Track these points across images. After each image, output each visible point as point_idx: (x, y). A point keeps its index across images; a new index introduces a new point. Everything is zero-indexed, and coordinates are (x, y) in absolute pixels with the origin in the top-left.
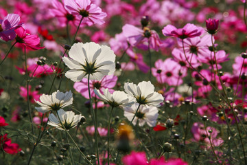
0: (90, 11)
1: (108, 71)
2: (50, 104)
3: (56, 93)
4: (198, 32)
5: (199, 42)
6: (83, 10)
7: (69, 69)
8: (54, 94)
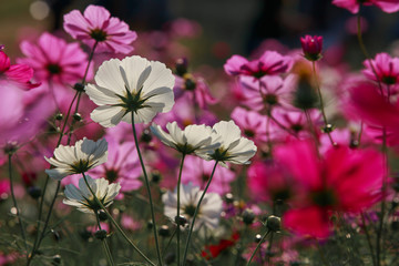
0: (109, 30)
1: (162, 105)
2: (72, 163)
3: (81, 141)
4: (284, 64)
5: (281, 87)
6: (97, 29)
7: (96, 107)
8: (78, 144)
